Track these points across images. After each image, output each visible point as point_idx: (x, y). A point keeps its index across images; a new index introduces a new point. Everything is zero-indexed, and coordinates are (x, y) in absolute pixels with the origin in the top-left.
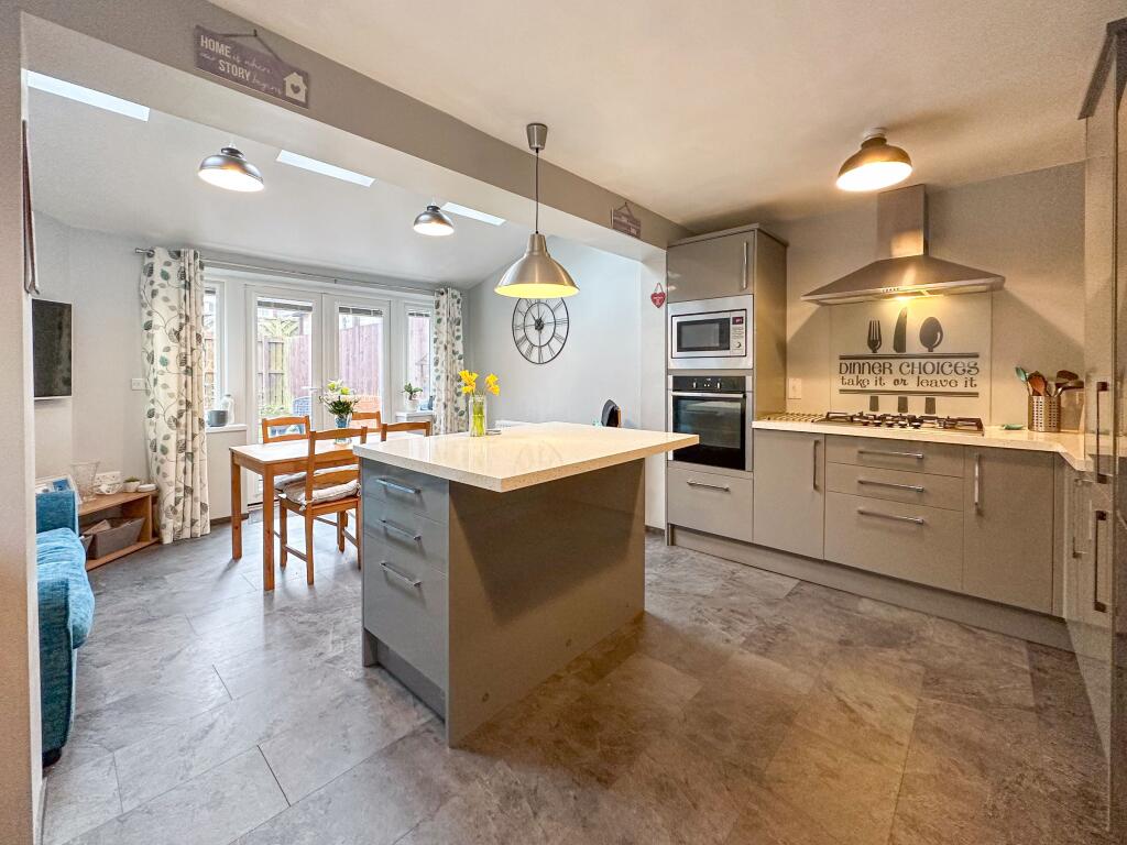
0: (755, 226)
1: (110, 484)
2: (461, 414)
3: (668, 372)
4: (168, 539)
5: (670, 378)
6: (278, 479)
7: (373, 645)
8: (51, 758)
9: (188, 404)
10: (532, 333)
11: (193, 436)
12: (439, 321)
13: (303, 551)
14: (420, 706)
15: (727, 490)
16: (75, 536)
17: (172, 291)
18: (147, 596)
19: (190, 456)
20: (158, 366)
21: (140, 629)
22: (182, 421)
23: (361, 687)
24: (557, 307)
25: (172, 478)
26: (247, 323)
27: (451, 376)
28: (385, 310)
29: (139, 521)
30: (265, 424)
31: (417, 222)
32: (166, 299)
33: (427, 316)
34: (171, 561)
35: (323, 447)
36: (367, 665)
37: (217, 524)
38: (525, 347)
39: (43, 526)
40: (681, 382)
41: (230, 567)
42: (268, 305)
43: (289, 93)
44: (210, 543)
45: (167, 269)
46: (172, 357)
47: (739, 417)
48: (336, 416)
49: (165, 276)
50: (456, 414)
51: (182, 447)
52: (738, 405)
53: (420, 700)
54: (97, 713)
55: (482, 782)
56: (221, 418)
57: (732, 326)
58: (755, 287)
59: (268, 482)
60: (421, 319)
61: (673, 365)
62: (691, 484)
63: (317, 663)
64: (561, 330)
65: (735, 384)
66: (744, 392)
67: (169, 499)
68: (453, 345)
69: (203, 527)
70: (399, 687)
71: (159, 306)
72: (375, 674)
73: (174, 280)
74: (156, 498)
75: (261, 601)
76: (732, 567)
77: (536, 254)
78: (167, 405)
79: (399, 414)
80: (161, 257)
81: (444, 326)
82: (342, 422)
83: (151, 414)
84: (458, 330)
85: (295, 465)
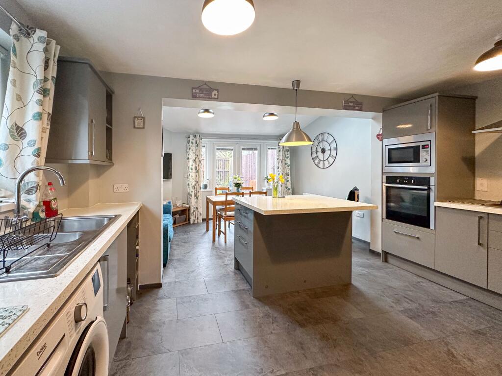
0: (437, 94)
1: (179, 204)
2: (289, 190)
3: (383, 174)
4: (192, 222)
5: (384, 177)
6: (218, 207)
7: (237, 262)
8: (165, 266)
9: (197, 182)
10: (320, 155)
11: (198, 192)
12: (280, 151)
13: (224, 231)
14: (248, 284)
15: (418, 238)
16: (171, 216)
17: (193, 148)
18: (186, 236)
19: (197, 198)
20: (190, 170)
21: (183, 244)
22: (196, 187)
23: (233, 274)
24: (332, 142)
25: (193, 204)
26: (214, 155)
27: (284, 174)
28: (258, 148)
29: (185, 216)
30: (216, 189)
31: (264, 116)
32: (192, 150)
33: (275, 149)
34: (192, 228)
35: (230, 198)
36: (235, 268)
37: (203, 220)
38: (317, 161)
39: (164, 213)
40: (390, 179)
41: (205, 233)
42: (219, 149)
43: (213, 96)
44: (201, 225)
45: (193, 141)
46: (193, 168)
47: (426, 199)
48: (236, 188)
49: (192, 143)
50: (286, 190)
51: (195, 195)
52: (426, 192)
53: (248, 283)
54: (173, 260)
55: (259, 309)
56: (206, 187)
57: (421, 150)
58: (436, 128)
59: (214, 208)
60: (272, 150)
61: (387, 170)
62: (396, 232)
63: (222, 264)
64: (334, 153)
65: (424, 181)
66: (429, 185)
67: (192, 211)
68: (285, 161)
69: (200, 221)
70: (243, 277)
71: (191, 152)
72: (237, 272)
73: (195, 145)
74: (189, 209)
75: (211, 244)
76: (419, 280)
77: (295, 129)
78: (192, 183)
79: (263, 188)
80: (192, 137)
81: (281, 152)
82: (238, 190)
83: (188, 184)
84: (288, 154)
85: (222, 203)
